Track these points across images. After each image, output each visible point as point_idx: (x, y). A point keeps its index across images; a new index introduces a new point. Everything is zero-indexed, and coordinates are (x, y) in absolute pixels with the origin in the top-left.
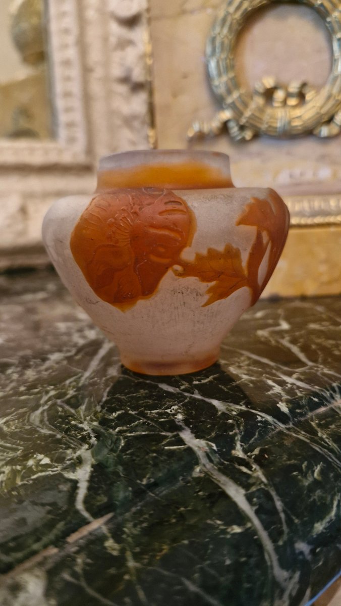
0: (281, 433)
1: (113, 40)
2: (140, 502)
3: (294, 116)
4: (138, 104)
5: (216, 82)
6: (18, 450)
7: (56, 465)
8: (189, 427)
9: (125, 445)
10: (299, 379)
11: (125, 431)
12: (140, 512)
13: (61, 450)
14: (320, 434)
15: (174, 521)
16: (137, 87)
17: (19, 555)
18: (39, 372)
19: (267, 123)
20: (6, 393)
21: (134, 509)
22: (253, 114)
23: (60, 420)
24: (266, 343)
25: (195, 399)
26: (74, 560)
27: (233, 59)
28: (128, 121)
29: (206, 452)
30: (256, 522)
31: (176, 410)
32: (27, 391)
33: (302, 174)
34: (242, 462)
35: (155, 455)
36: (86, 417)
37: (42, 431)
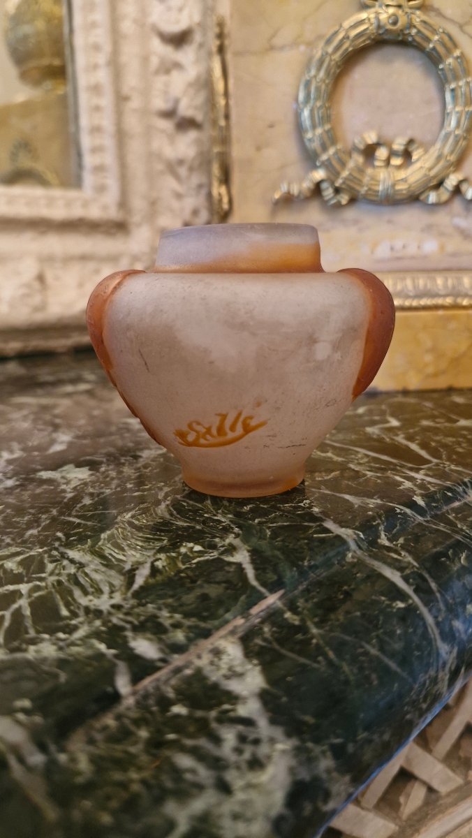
0: (420, 524)
1: (155, 62)
2: (305, 581)
3: (399, 179)
4: (186, 146)
5: (309, 135)
6: (164, 540)
7: (211, 551)
8: (330, 518)
9: (272, 534)
10: (427, 475)
11: (266, 522)
12: (307, 590)
13: (208, 539)
14: (459, 526)
15: (342, 597)
16: (186, 124)
17: (216, 623)
18: (137, 469)
19: (367, 186)
20: (114, 490)
21: (301, 588)
22: (351, 175)
23: (191, 513)
24: (380, 440)
25: (324, 494)
26: (261, 629)
27: (329, 108)
28: (172, 167)
29: (354, 539)
30: (416, 599)
31: (309, 504)
32: (137, 488)
33: (404, 247)
34: (389, 549)
35: (306, 541)
36: (216, 510)
37: (177, 523)
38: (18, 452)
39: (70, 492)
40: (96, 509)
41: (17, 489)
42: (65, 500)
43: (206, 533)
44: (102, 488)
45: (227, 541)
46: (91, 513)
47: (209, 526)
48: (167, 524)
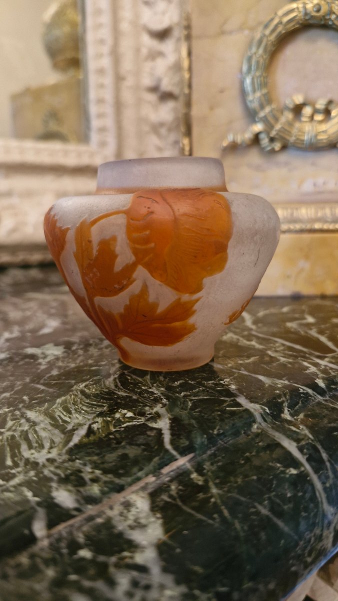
0: (319, 403)
1: (144, 51)
2: (213, 447)
3: (320, 131)
4: (166, 112)
5: (250, 98)
6: (104, 406)
7: (139, 417)
8: (243, 395)
9: (192, 405)
10: (331, 362)
11: (190, 396)
12: (214, 455)
13: (140, 407)
15: (243, 462)
16: (167, 96)
17: (129, 479)
19: (295, 136)
20: (77, 365)
21: (209, 452)
22: (282, 128)
23: (131, 386)
24: (296, 333)
25: (242, 374)
26: (169, 486)
27: (267, 77)
28: (156, 128)
29: (261, 414)
30: (308, 467)
31: (228, 382)
32: (96, 364)
33: (324, 183)
34: (289, 422)
35: (219, 413)
36: (152, 384)
37: (119, 393)
38: (17, 333)
39: (45, 365)
40: (60, 379)
42: (39, 371)
43: (139, 402)
44: (69, 363)
45: (155, 410)
46: (55, 382)
48: (111, 393)
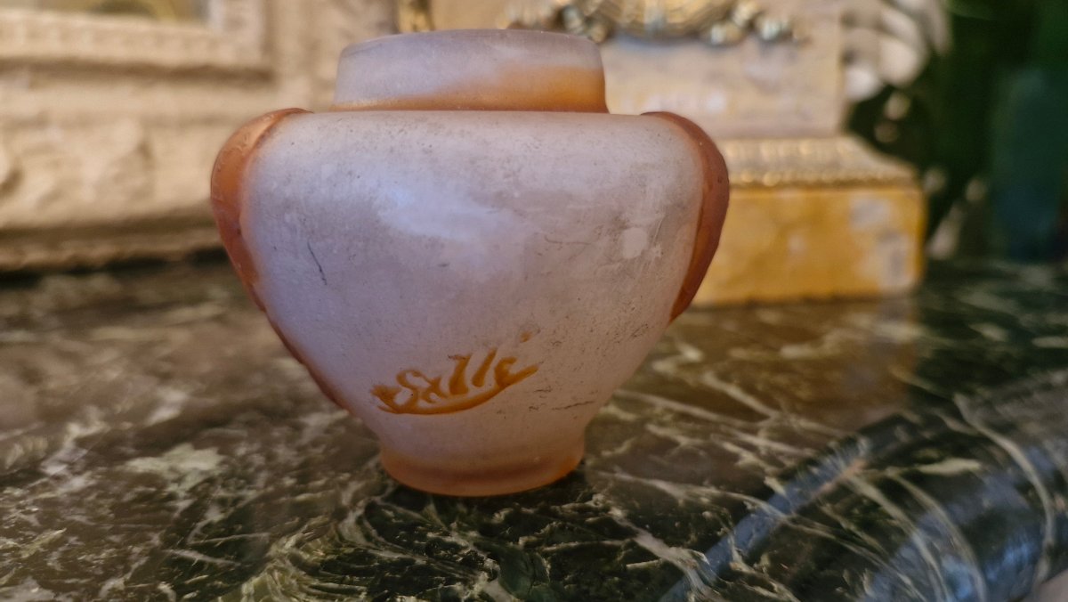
0: (785, 527)
3: (671, 8)
6: (360, 593)
8: (645, 529)
9: (553, 567)
10: (771, 439)
11: (539, 544)
13: (442, 586)
14: (844, 526)
18: (301, 449)
19: (629, 16)
20: (262, 492)
23: (402, 532)
25: (622, 482)
29: (695, 568)
31: (603, 502)
32: (302, 486)
34: (750, 579)
36: (448, 523)
37: (382, 554)
38: (98, 423)
39: (185, 498)
40: (231, 532)
41: (89, 494)
42: (176, 515)
43: (434, 573)
44: (240, 488)
45: (477, 588)
46: (223, 539)
47: (438, 558)
48: (361, 556)
